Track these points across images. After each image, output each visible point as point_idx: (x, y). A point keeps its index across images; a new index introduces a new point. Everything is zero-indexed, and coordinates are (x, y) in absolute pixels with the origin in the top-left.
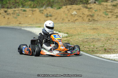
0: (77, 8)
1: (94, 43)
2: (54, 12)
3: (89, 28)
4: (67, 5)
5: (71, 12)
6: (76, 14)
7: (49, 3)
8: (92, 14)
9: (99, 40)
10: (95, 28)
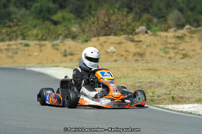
0: (116, 42)
1: (154, 90)
2: (76, 47)
3: (140, 68)
4: (99, 36)
5: (105, 47)
6: (115, 50)
7: (68, 32)
8: (141, 52)
9: (160, 85)
10: (151, 68)
